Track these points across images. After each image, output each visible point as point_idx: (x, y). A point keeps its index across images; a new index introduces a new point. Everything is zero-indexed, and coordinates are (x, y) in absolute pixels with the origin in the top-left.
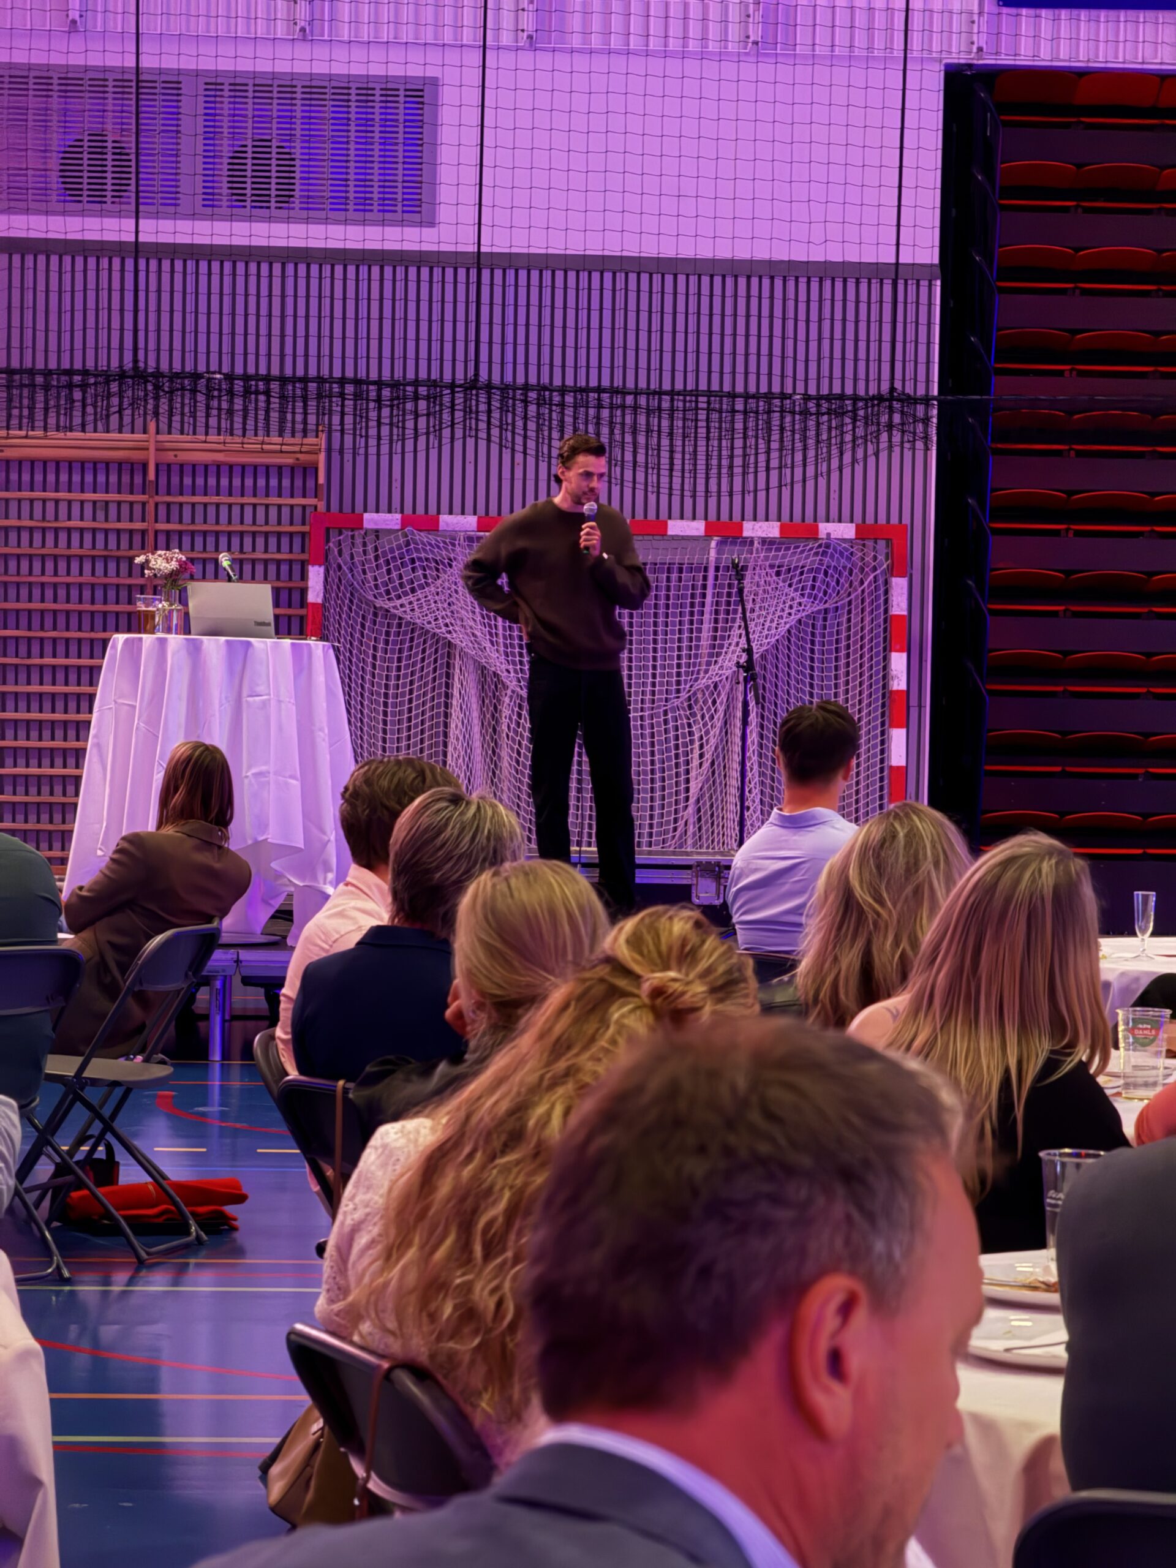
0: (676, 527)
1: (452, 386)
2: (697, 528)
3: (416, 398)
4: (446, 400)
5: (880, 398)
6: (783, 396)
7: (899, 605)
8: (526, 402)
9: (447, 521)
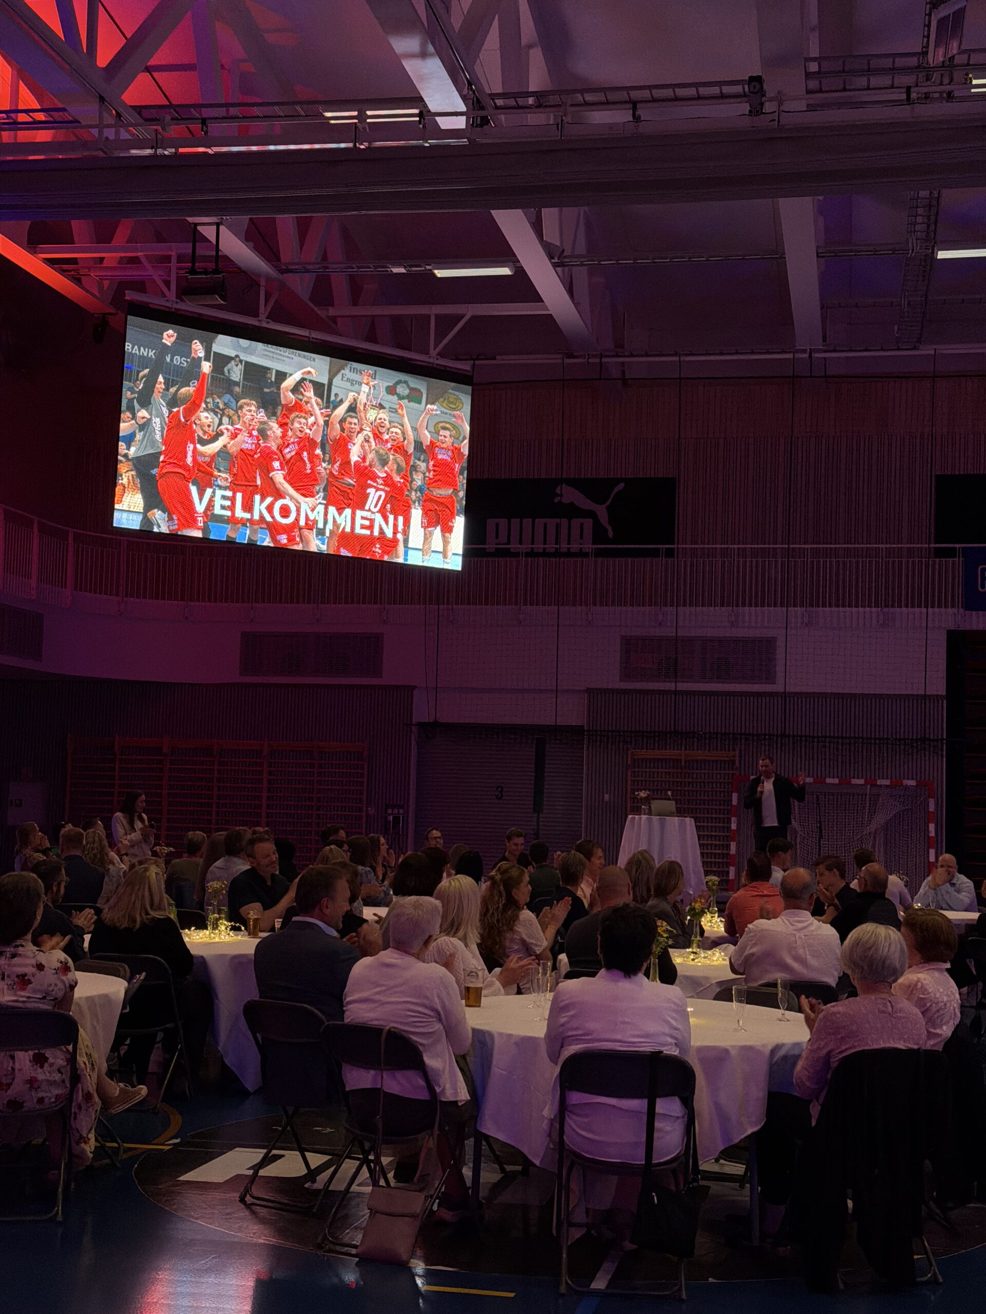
0: (855, 781)
2: (862, 782)
3: (765, 739)
4: (775, 740)
7: (932, 808)
8: (801, 741)
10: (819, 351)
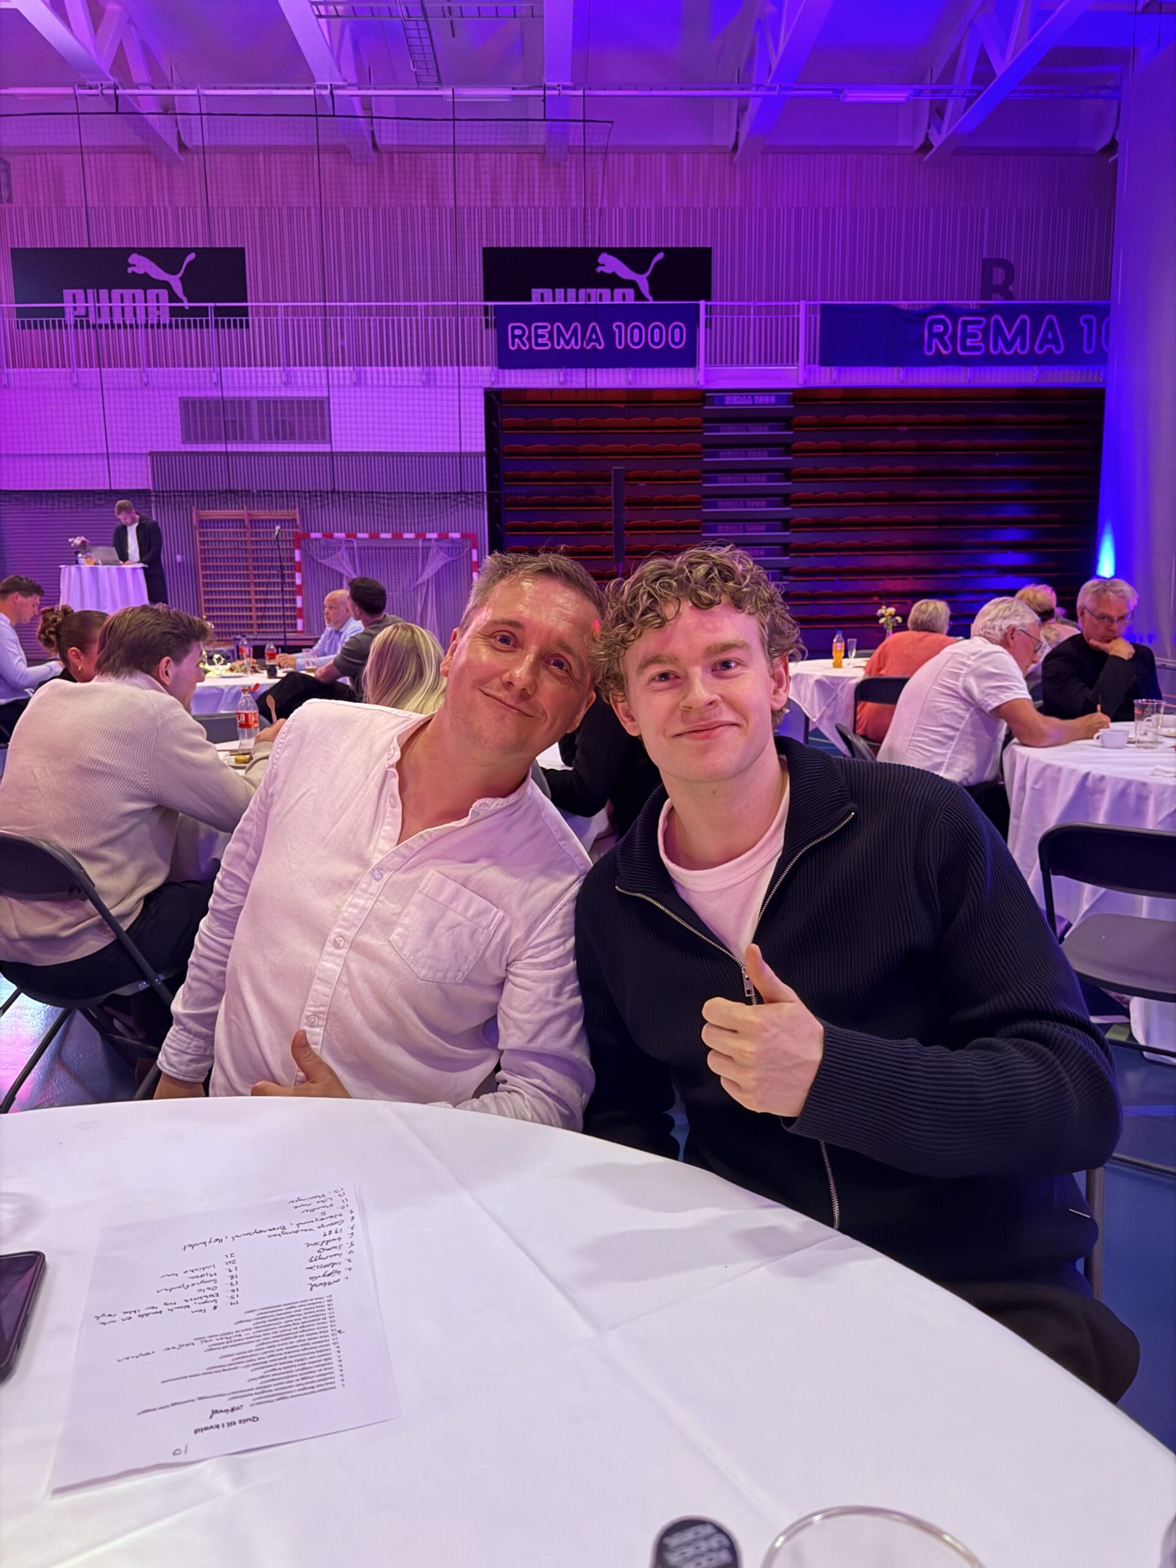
1: (327, 492)
3: (316, 496)
5: (457, 493)
6: (428, 493)
8: (350, 496)
9: (336, 535)
10: (338, 87)
